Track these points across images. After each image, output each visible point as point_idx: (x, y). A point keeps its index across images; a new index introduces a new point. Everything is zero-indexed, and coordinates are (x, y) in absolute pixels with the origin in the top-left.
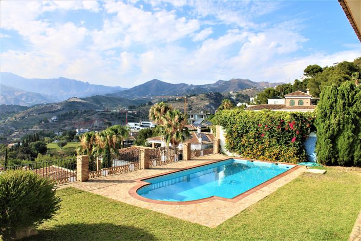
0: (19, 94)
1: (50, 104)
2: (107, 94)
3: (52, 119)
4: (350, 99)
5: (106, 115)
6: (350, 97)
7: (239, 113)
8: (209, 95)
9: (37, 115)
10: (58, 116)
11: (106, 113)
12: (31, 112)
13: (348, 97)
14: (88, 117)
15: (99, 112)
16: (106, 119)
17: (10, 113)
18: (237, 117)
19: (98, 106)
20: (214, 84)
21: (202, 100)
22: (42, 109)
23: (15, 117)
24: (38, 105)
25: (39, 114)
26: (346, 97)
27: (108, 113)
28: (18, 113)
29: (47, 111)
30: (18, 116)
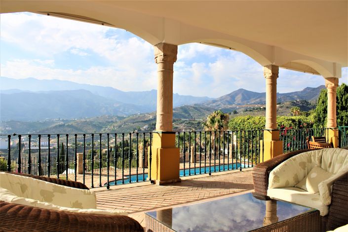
0: (118, 105)
1: (144, 114)
2: (195, 105)
3: (144, 127)
4: (344, 103)
5: (192, 124)
6: (343, 100)
7: (248, 119)
8: (295, 103)
9: (132, 124)
10: (150, 125)
11: (193, 122)
12: (127, 121)
13: (341, 100)
14: (176, 126)
15: (186, 121)
16: (193, 127)
17: (109, 122)
18: (246, 123)
19: (187, 115)
20: (302, 92)
21: (288, 107)
22: (136, 119)
23: (114, 126)
24: (133, 115)
25: (133, 123)
26: (340, 100)
27: (195, 122)
28: (116, 122)
29: (141, 121)
30: (115, 125)
